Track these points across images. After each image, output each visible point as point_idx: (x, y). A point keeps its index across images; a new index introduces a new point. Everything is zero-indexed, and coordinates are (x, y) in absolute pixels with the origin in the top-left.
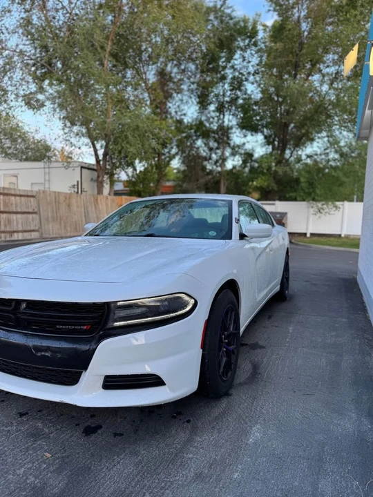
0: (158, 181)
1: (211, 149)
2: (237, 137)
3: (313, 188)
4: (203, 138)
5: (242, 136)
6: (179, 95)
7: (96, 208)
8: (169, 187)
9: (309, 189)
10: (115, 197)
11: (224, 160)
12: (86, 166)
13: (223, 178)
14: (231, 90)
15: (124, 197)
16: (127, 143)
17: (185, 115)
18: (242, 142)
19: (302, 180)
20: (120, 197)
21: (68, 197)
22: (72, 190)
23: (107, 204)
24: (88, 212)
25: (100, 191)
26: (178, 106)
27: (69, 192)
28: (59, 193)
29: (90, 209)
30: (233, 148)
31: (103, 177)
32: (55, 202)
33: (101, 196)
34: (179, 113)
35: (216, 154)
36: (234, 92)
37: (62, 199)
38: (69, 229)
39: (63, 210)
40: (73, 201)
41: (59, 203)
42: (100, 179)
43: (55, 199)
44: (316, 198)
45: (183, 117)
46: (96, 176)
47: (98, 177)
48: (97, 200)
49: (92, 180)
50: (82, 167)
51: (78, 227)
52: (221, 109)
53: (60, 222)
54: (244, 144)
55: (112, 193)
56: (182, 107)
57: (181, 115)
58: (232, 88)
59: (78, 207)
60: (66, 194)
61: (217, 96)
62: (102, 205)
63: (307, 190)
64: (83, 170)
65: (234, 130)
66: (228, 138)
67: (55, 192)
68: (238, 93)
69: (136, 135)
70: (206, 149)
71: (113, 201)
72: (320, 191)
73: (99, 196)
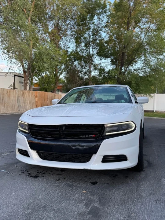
0: (56, 83)
1: (82, 66)
2: (97, 60)
3: (138, 86)
4: (78, 60)
5: (99, 60)
6: (65, 38)
7: (23, 97)
8: (61, 86)
9: (136, 87)
10: (33, 91)
11: (90, 72)
12: (17, 74)
13: (90, 81)
14: (92, 35)
15: (38, 92)
16: (43, 62)
17: (69, 48)
18: (99, 63)
19: (133, 82)
20: (36, 91)
21: (8, 91)
22: (11, 87)
23: (29, 95)
24: (19, 100)
25: (25, 89)
26: (65, 43)
27: (9, 88)
28: (4, 89)
29: (20, 98)
30: (94, 66)
31: (27, 81)
32: (2, 94)
33: (26, 91)
34: (66, 47)
35: (85, 69)
36: (94, 36)
37: (5, 92)
38: (9, 109)
39: (6, 98)
40: (12, 94)
41: (4, 95)
42: (26, 82)
43: (2, 92)
44: (141, 92)
45: (67, 49)
46: (23, 80)
47: (25, 80)
48: (24, 93)
49: (20, 82)
50: (15, 75)
51: (14, 108)
52: (87, 45)
53: (5, 105)
54: (100, 64)
55: (32, 89)
56: (67, 44)
57: (67, 48)
58: (93, 34)
59: (14, 97)
60: (8, 89)
61: (85, 38)
62: (27, 96)
63: (136, 88)
64: (16, 77)
65: (95, 56)
66: (92, 60)
67: (2, 88)
68: (97, 37)
69: (48, 58)
70: (79, 66)
71: (32, 93)
72: (143, 88)
73: (25, 91)
